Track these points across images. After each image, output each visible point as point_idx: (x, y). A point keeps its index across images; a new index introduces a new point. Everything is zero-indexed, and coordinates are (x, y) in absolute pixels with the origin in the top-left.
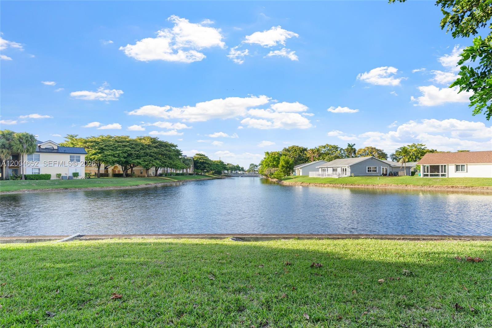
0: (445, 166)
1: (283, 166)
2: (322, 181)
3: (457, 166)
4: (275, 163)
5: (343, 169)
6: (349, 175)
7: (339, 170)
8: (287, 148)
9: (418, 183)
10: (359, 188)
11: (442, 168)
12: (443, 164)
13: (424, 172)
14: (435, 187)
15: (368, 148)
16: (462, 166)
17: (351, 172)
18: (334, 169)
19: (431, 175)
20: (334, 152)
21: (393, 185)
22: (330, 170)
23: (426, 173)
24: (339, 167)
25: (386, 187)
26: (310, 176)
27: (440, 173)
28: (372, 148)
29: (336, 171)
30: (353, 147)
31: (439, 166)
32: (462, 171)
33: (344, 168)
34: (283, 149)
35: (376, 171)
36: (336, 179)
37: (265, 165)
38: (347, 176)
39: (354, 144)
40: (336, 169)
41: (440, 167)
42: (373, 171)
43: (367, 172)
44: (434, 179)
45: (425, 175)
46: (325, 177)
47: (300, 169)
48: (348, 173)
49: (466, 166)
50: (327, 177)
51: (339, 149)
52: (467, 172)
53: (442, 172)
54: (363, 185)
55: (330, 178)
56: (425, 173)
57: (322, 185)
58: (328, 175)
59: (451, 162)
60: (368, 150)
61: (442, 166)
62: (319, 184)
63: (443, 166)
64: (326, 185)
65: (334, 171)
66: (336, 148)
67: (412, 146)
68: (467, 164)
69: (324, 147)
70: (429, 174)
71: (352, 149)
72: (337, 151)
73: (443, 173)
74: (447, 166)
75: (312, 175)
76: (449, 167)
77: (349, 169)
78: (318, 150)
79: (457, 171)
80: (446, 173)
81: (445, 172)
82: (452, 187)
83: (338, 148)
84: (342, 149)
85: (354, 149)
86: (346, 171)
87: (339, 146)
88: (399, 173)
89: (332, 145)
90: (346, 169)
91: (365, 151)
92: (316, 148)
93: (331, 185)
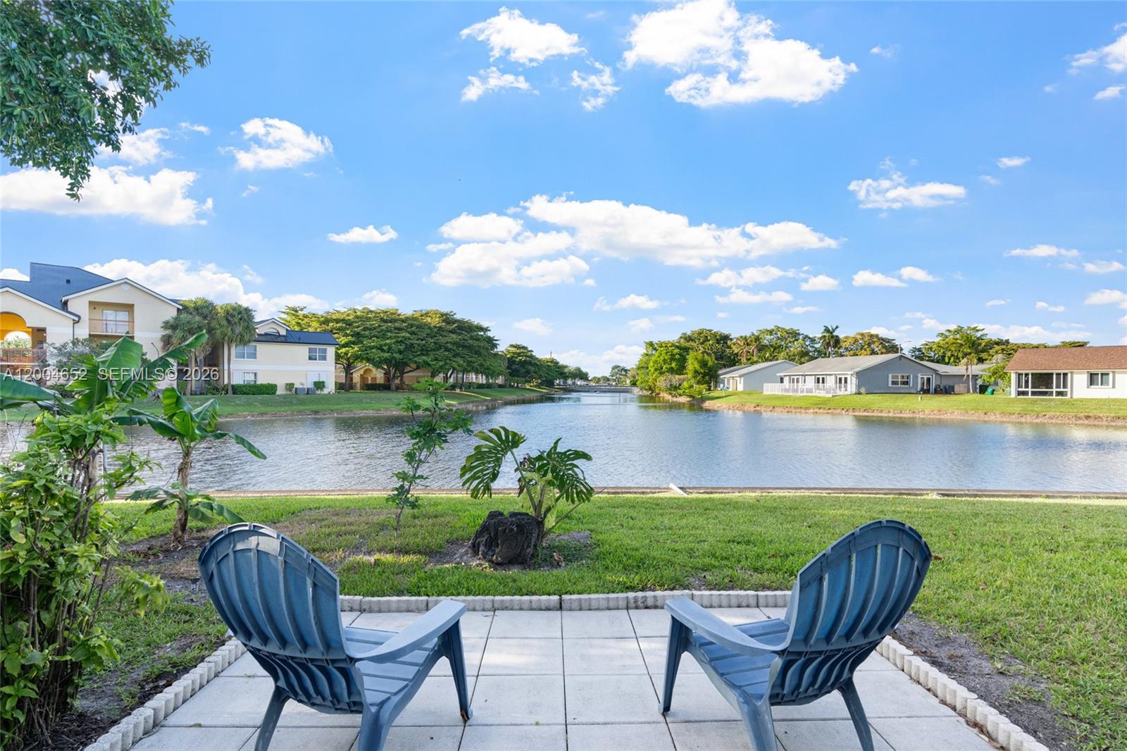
0: (1065, 375)
1: (696, 372)
2: (798, 404)
3: (1091, 374)
4: (674, 365)
5: (840, 379)
6: (854, 390)
7: (831, 382)
8: (689, 333)
9: (1010, 409)
10: (882, 417)
11: (1058, 379)
12: (1062, 372)
13: (1019, 386)
14: (1051, 418)
15: (862, 334)
16: (1102, 374)
17: (859, 386)
18: (818, 379)
19: (1033, 393)
20: (790, 342)
21: (956, 412)
22: (811, 382)
23: (1023, 389)
24: (830, 375)
25: (942, 417)
26: (765, 393)
27: (1054, 390)
28: (872, 336)
29: (823, 382)
30: (835, 334)
31: (1052, 374)
32: (1102, 384)
33: (843, 377)
34: (680, 335)
35: (907, 383)
36: (829, 399)
37: (652, 370)
38: (848, 392)
39: (837, 327)
40: (823, 379)
41: (1054, 376)
42: (904, 383)
43: (890, 385)
44: (1044, 400)
45: (1020, 393)
46: (802, 395)
47: (738, 379)
48: (852, 386)
49: (1111, 376)
50: (805, 394)
51: (801, 337)
52: (1114, 387)
53: (1058, 386)
54: (891, 411)
55: (812, 397)
56: (1020, 389)
57: (803, 411)
58: (809, 391)
59: (1078, 367)
60: (862, 339)
61: (1058, 375)
62: (795, 408)
63: (1060, 374)
64: (811, 411)
65: (818, 382)
66: (795, 335)
67: (957, 332)
68: (1113, 372)
69: (771, 332)
70: (1030, 390)
71: (833, 337)
72: (797, 340)
73: (1062, 390)
74: (1069, 375)
75: (770, 389)
76: (1075, 376)
77: (854, 380)
78: (757, 339)
79: (1091, 385)
80: (1068, 390)
81: (1065, 386)
82: (1088, 417)
83: (799, 334)
84: (807, 336)
85: (837, 336)
86: (846, 382)
87: (801, 332)
88: (957, 389)
89: (787, 328)
90: (846, 379)
91: (856, 341)
92: (753, 334)
93: (821, 411)
